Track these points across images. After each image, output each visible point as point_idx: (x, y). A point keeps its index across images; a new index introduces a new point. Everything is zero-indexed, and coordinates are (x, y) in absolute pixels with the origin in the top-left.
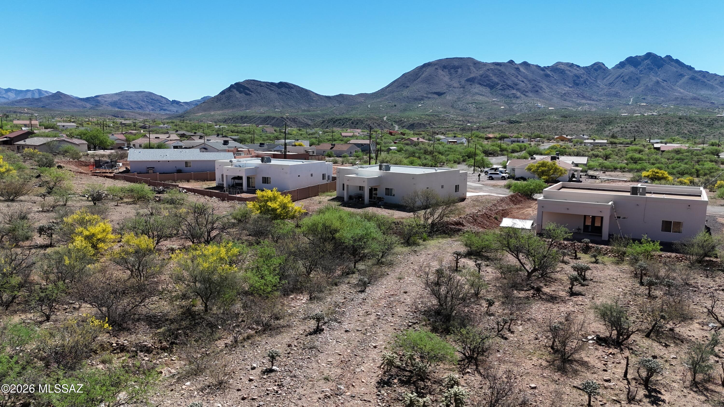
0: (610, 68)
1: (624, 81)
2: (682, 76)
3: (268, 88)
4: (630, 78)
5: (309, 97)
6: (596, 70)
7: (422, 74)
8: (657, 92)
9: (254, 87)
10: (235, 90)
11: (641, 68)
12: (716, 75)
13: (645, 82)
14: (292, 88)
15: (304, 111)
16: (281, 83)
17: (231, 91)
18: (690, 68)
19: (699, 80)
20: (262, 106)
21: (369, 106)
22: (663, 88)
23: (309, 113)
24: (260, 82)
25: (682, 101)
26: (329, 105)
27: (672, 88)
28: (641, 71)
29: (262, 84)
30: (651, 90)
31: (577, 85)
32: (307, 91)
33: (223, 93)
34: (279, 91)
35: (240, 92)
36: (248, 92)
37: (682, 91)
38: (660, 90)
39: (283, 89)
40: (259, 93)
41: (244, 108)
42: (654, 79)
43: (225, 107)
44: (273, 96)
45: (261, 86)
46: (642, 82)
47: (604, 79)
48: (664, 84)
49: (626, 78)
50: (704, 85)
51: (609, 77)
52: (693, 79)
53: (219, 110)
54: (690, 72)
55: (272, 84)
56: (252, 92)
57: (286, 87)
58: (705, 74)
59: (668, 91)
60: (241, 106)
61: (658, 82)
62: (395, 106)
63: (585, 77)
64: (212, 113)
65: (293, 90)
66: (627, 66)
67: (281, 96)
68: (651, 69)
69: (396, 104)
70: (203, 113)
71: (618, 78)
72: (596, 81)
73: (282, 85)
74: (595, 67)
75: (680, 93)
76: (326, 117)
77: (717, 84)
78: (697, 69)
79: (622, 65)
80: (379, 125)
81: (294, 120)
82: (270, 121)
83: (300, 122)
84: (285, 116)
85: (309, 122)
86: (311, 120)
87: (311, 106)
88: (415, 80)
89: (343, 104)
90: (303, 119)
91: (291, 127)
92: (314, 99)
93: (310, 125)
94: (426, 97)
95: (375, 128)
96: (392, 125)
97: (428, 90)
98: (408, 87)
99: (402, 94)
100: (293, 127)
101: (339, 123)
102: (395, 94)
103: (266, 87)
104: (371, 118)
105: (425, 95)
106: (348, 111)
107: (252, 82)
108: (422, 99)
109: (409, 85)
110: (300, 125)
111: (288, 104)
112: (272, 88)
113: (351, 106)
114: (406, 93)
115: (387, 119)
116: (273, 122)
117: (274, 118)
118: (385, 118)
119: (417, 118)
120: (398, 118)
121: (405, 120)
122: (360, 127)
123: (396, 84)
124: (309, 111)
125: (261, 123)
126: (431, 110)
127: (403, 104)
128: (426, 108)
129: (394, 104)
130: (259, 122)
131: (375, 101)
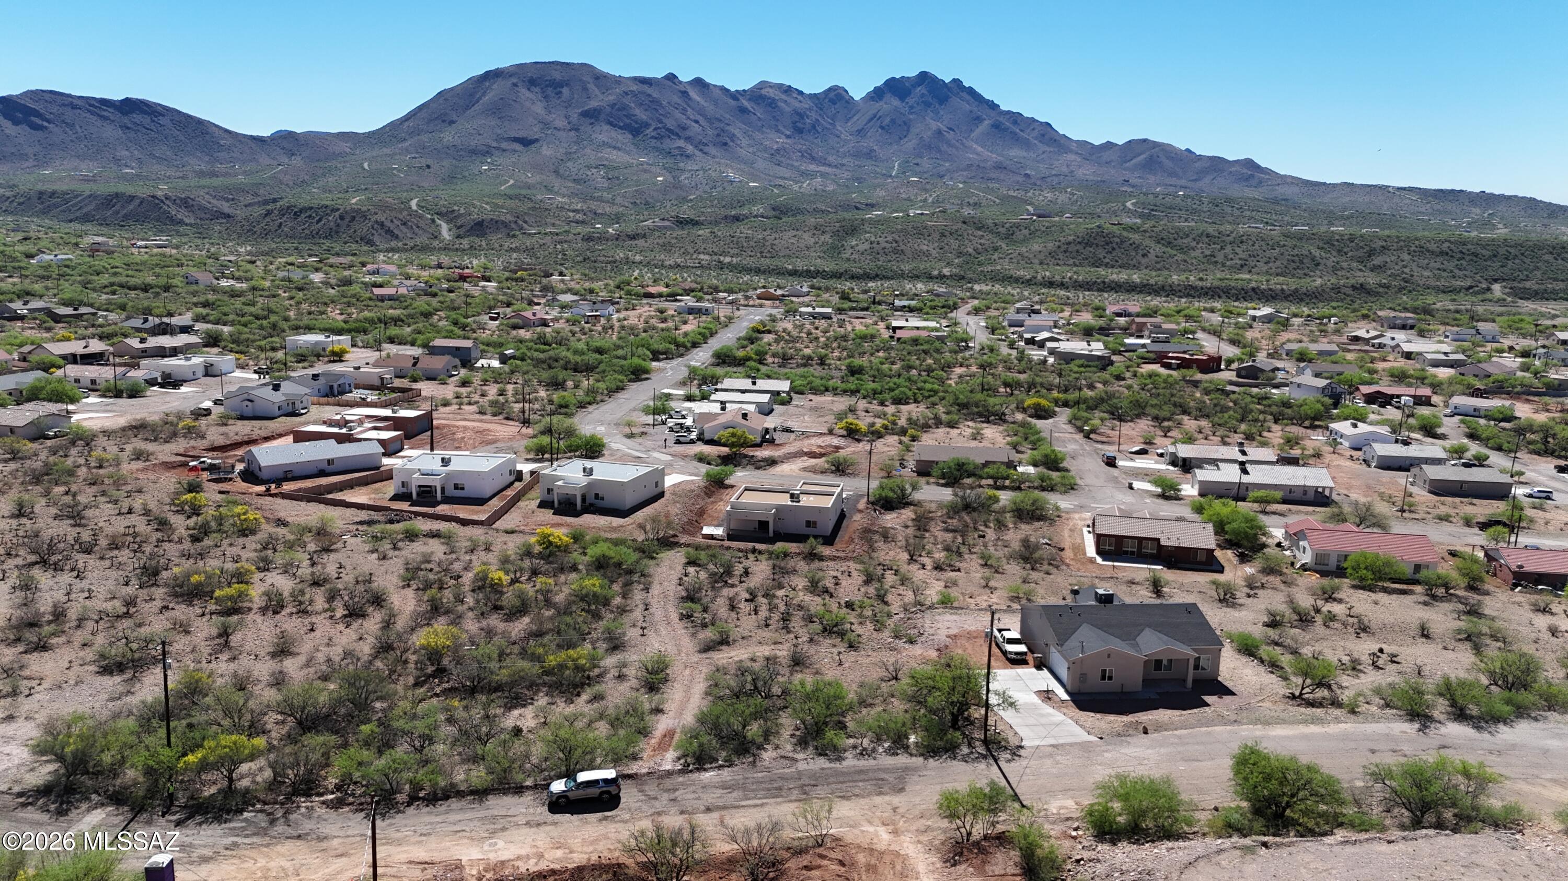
0: (857, 98)
1: (882, 128)
2: (979, 120)
3: (92, 113)
4: (893, 121)
5: (208, 137)
6: (833, 102)
7: (484, 94)
8: (940, 151)
9: (55, 109)
11: (911, 101)
12: (1033, 120)
13: (918, 131)
15: (201, 174)
16: (127, 101)
18: (993, 106)
19: (1006, 129)
20: (82, 158)
21: (366, 165)
22: (949, 144)
23: (216, 182)
24: (70, 96)
25: (979, 172)
26: (265, 160)
27: (963, 144)
28: (911, 107)
29: (76, 102)
30: (929, 147)
31: (800, 131)
32: (200, 122)
34: (126, 120)
35: (16, 122)
36: (39, 122)
37: (980, 149)
38: (944, 147)
39: (137, 117)
40: (71, 126)
41: (31, 163)
42: (935, 125)
44: (110, 132)
45: (74, 107)
46: (914, 131)
47: (848, 120)
48: (950, 136)
49: (887, 121)
50: (1016, 140)
51: (856, 118)
52: (997, 126)
54: (993, 113)
55: (104, 102)
56: (49, 121)
57: (145, 113)
58: (1015, 118)
59: (957, 148)
60: (23, 157)
61: (939, 132)
62: (428, 167)
63: (813, 115)
65: (162, 120)
66: (888, 97)
67: (132, 135)
68: (928, 105)
69: (430, 162)
71: (871, 119)
72: (833, 125)
73: (130, 106)
74: (832, 95)
75: (977, 154)
77: (1036, 138)
78: (1004, 107)
79: (877, 94)
80: (405, 224)
81: (186, 203)
82: (123, 207)
83: (202, 208)
84: (159, 193)
85: (226, 207)
86: (227, 200)
87: (217, 160)
88: (468, 108)
89: (299, 158)
90: (203, 198)
91: (181, 222)
92: (222, 142)
93: (229, 216)
94: (498, 149)
95: (396, 232)
96: (433, 221)
97: (499, 132)
98: (452, 122)
99: (441, 139)
100: (187, 221)
101: (310, 217)
102: (424, 138)
103: (89, 111)
104: (385, 207)
105: (495, 144)
106: (315, 177)
107: (47, 97)
108: (488, 153)
109: (455, 118)
110: (203, 216)
111: (155, 157)
112: (105, 114)
113: (321, 164)
114: (448, 136)
115: (418, 205)
116: (131, 207)
117: (132, 198)
118: (414, 204)
119: (488, 207)
120: (444, 206)
121: (462, 211)
122: (363, 228)
123: (423, 114)
124: (214, 174)
125: (97, 208)
126: (512, 182)
127: (446, 163)
128: (498, 177)
129: (424, 162)
130: (92, 206)
131: (377, 152)
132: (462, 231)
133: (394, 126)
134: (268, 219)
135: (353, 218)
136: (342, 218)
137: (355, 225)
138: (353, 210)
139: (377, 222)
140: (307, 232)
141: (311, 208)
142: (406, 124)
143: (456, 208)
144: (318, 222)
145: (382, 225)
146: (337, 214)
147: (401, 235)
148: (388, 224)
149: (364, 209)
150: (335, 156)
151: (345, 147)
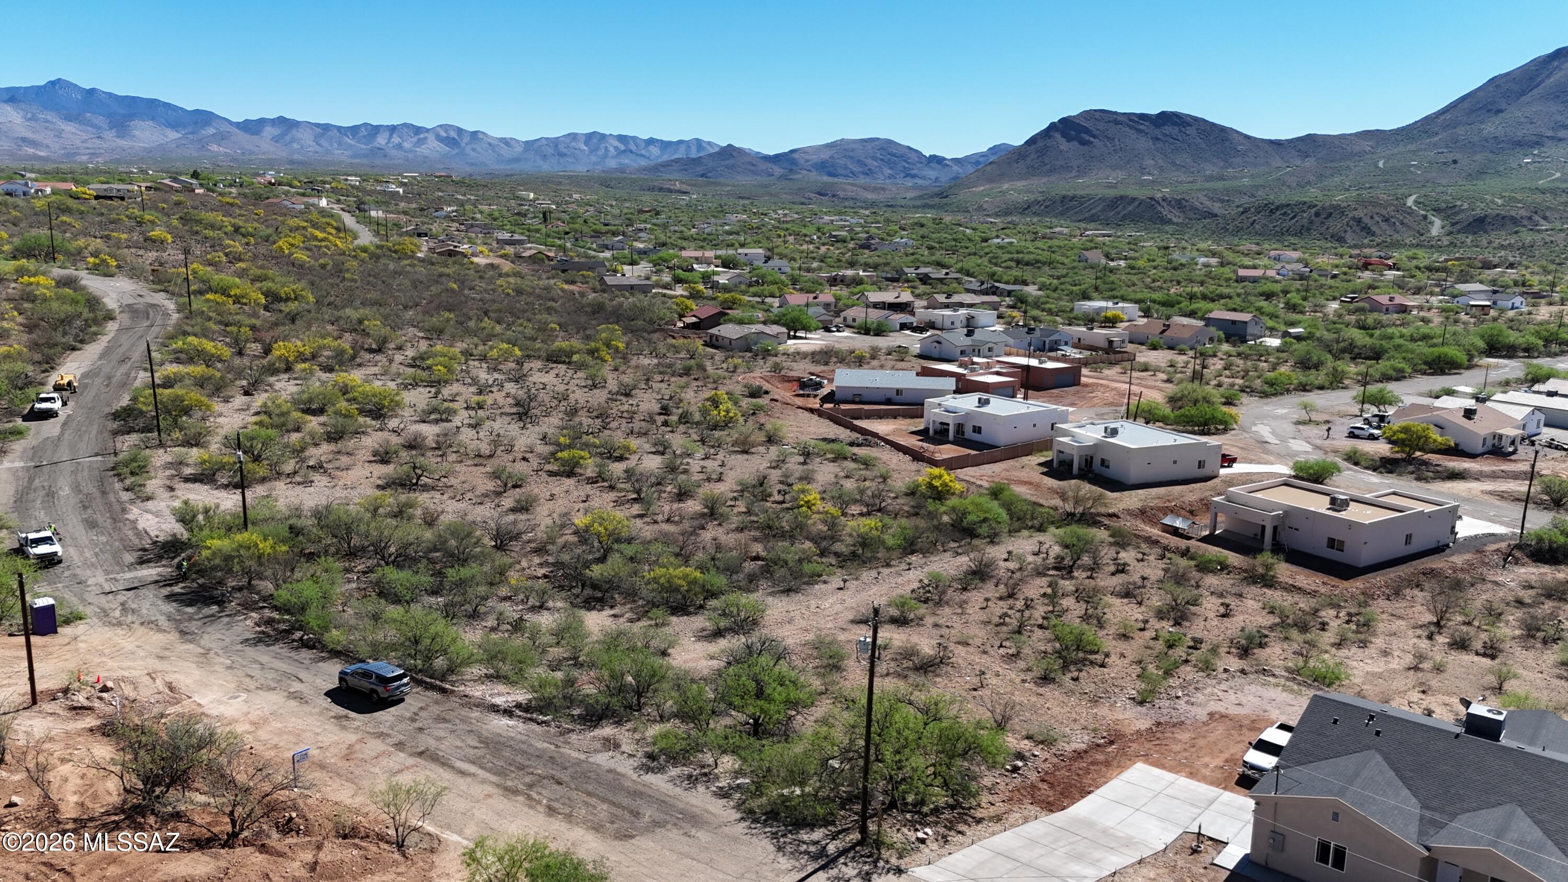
3: (1130, 127)
5: (1227, 143)
7: (1549, 76)
9: (1101, 126)
10: (1057, 135)
14: (1189, 125)
15: (1210, 178)
16: (1163, 114)
17: (1050, 137)
20: (1114, 168)
21: (1381, 164)
23: (1220, 185)
24: (1115, 113)
26: (1277, 162)
29: (1119, 118)
32: (1223, 129)
33: (1032, 141)
34: (1157, 132)
35: (1069, 139)
36: (1087, 137)
39: (1168, 129)
40: (1111, 139)
41: (1074, 173)
43: (1033, 171)
44: (1143, 143)
45: (1117, 123)
53: (1020, 179)
55: (1143, 117)
56: (1094, 137)
57: (1175, 124)
60: (1068, 169)
62: (1455, 162)
64: (1005, 186)
65: (1189, 130)
67: (1160, 145)
69: (1458, 156)
70: (987, 187)
73: (1166, 118)
76: (1260, 193)
80: (1387, 220)
81: (1180, 204)
82: (1124, 208)
83: (1193, 209)
84: (1158, 196)
85: (1216, 208)
86: (1222, 201)
87: (1230, 165)
88: (1523, 93)
89: (1312, 160)
90: (1201, 201)
91: (1170, 222)
92: (1239, 148)
93: (1216, 215)
94: (1551, 138)
95: (1374, 229)
96: (1426, 217)
97: (1559, 118)
98: (1499, 111)
99: (1480, 131)
100: (1175, 220)
101: (1285, 214)
102: (1460, 130)
103: (1129, 126)
104: (1363, 203)
105: (1550, 133)
106: (1321, 177)
107: (1097, 115)
108: (1538, 144)
109: (1504, 106)
110: (1192, 216)
111: (1174, 164)
112: (1142, 127)
113: (1332, 164)
114: (1491, 127)
115: (1415, 201)
116: (1130, 208)
117: (1134, 199)
118: (1410, 200)
119: (1500, 202)
120: (1445, 202)
121: (1467, 206)
122: (1336, 225)
124: (1222, 178)
125: (1103, 210)
126: (1558, 175)
127: (1479, 157)
128: (1541, 170)
129: (1451, 157)
130: (1099, 208)
131: (1401, 148)
132: (1458, 227)
133: (1428, 120)
134: (1243, 217)
135: (1330, 215)
136: (1317, 214)
137: (1330, 222)
138: (1332, 206)
139: (1354, 218)
140: (1277, 229)
141: (1288, 205)
142: (1442, 118)
143: (1459, 203)
144: (1294, 217)
145: (1359, 221)
146: (1313, 211)
147: (1378, 232)
148: (1366, 220)
149: (1343, 205)
150: (1353, 155)
151: (1366, 146)
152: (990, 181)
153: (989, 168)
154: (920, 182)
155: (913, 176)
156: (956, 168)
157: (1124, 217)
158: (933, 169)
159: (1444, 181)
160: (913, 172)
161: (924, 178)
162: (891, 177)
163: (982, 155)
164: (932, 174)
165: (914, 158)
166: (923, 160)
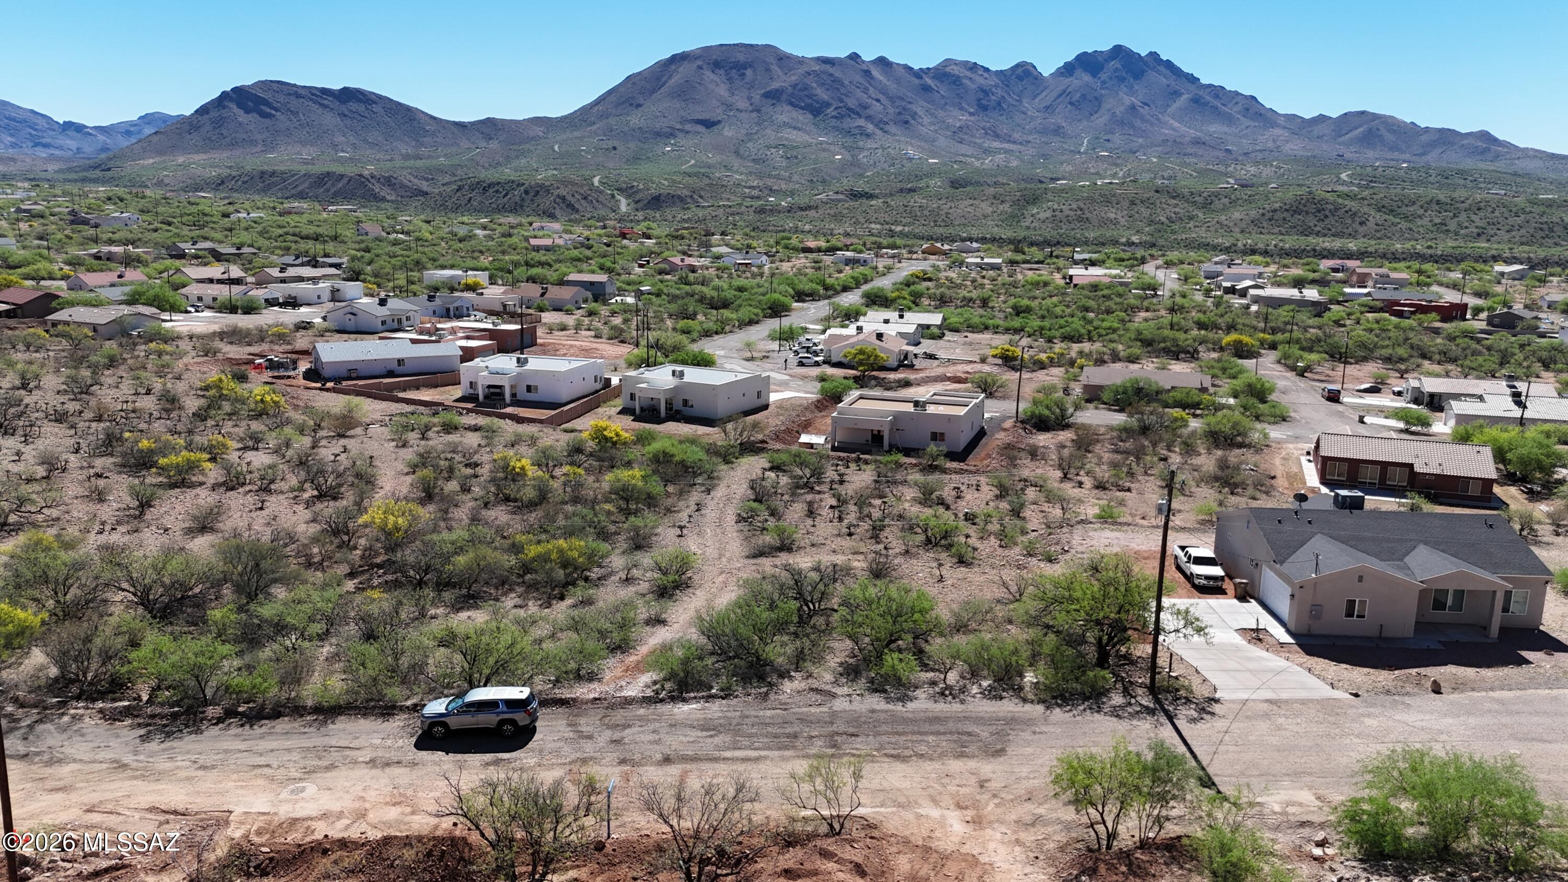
0: (1046, 74)
1: (1071, 104)
2: (1177, 94)
3: (314, 102)
4: (1083, 97)
5: (415, 123)
6: (1020, 78)
7: (670, 77)
8: (1132, 126)
9: (281, 98)
10: (233, 106)
11: (1103, 76)
13: (1110, 106)
14: (374, 102)
15: (407, 157)
16: (345, 89)
17: (224, 107)
18: (1193, 79)
19: (1207, 103)
20: (304, 143)
21: (556, 148)
22: (1143, 119)
23: (419, 163)
24: (295, 85)
25: (1175, 147)
26: (465, 144)
27: (1158, 119)
28: (1104, 82)
29: (300, 92)
30: (1122, 123)
31: (985, 108)
32: (409, 109)
33: (203, 111)
34: (343, 108)
35: (248, 111)
36: (268, 110)
37: (1177, 124)
38: (1138, 123)
39: (353, 106)
40: (295, 113)
41: (260, 148)
42: (1128, 100)
43: (209, 145)
44: (330, 119)
45: (298, 96)
46: (1105, 106)
47: (1035, 97)
48: (1144, 111)
49: (1077, 97)
50: (1216, 113)
51: (1044, 94)
52: (1197, 100)
53: (198, 152)
54: (1192, 87)
55: (325, 91)
56: (276, 110)
57: (360, 101)
58: (1217, 91)
59: (1152, 124)
60: (253, 143)
61: (1133, 107)
62: (615, 148)
63: (999, 92)
64: (181, 160)
65: (375, 108)
66: (1079, 72)
67: (348, 122)
68: (1121, 79)
69: (616, 143)
70: (156, 160)
71: (1060, 95)
72: (1020, 101)
73: (348, 95)
74: (1019, 71)
75: (1174, 130)
76: (459, 172)
77: (1239, 112)
78: (1204, 81)
79: (1067, 70)
80: (585, 198)
81: (389, 182)
82: (333, 185)
83: (403, 186)
84: (366, 173)
85: (424, 185)
86: (427, 180)
87: (422, 145)
88: (654, 91)
89: (496, 142)
90: (405, 177)
91: (383, 199)
92: (428, 128)
93: (427, 193)
94: (682, 131)
95: (577, 206)
96: (613, 196)
97: (683, 114)
98: (639, 106)
99: (628, 122)
100: (389, 198)
101: (497, 191)
102: (612, 121)
103: (311, 100)
104: (565, 182)
105: (679, 126)
106: (508, 159)
107: (275, 86)
108: (672, 135)
109: (641, 101)
110: (404, 193)
111: (366, 141)
112: (325, 102)
113: (515, 147)
114: (635, 119)
115: (600, 182)
116: (340, 185)
117: (342, 176)
118: (596, 181)
119: (666, 183)
120: (625, 182)
121: (641, 186)
122: (546, 202)
123: (613, 98)
124: (418, 157)
125: (310, 187)
126: (693, 162)
127: (631, 145)
128: (680, 157)
129: (611, 144)
130: (306, 184)
131: (568, 135)
132: (640, 205)
133: (585, 110)
134: (459, 194)
135: (537, 193)
136: (526, 192)
137: (538, 200)
138: (537, 185)
139: (558, 196)
140: (494, 206)
141: (499, 183)
142: (596, 108)
143: (635, 184)
144: (506, 195)
145: (563, 198)
146: (522, 188)
147: (581, 209)
148: (569, 198)
149: (547, 183)
150: (530, 139)
151: (539, 131)
152: (160, 153)
153: (155, 139)
154: (57, 152)
155: (46, 146)
156: (101, 137)
157: (336, 194)
158: (72, 138)
159: (611, 165)
160: (44, 141)
161: (60, 148)
162: (13, 145)
163: (132, 124)
164: (72, 144)
165: (42, 123)
166: (56, 126)
